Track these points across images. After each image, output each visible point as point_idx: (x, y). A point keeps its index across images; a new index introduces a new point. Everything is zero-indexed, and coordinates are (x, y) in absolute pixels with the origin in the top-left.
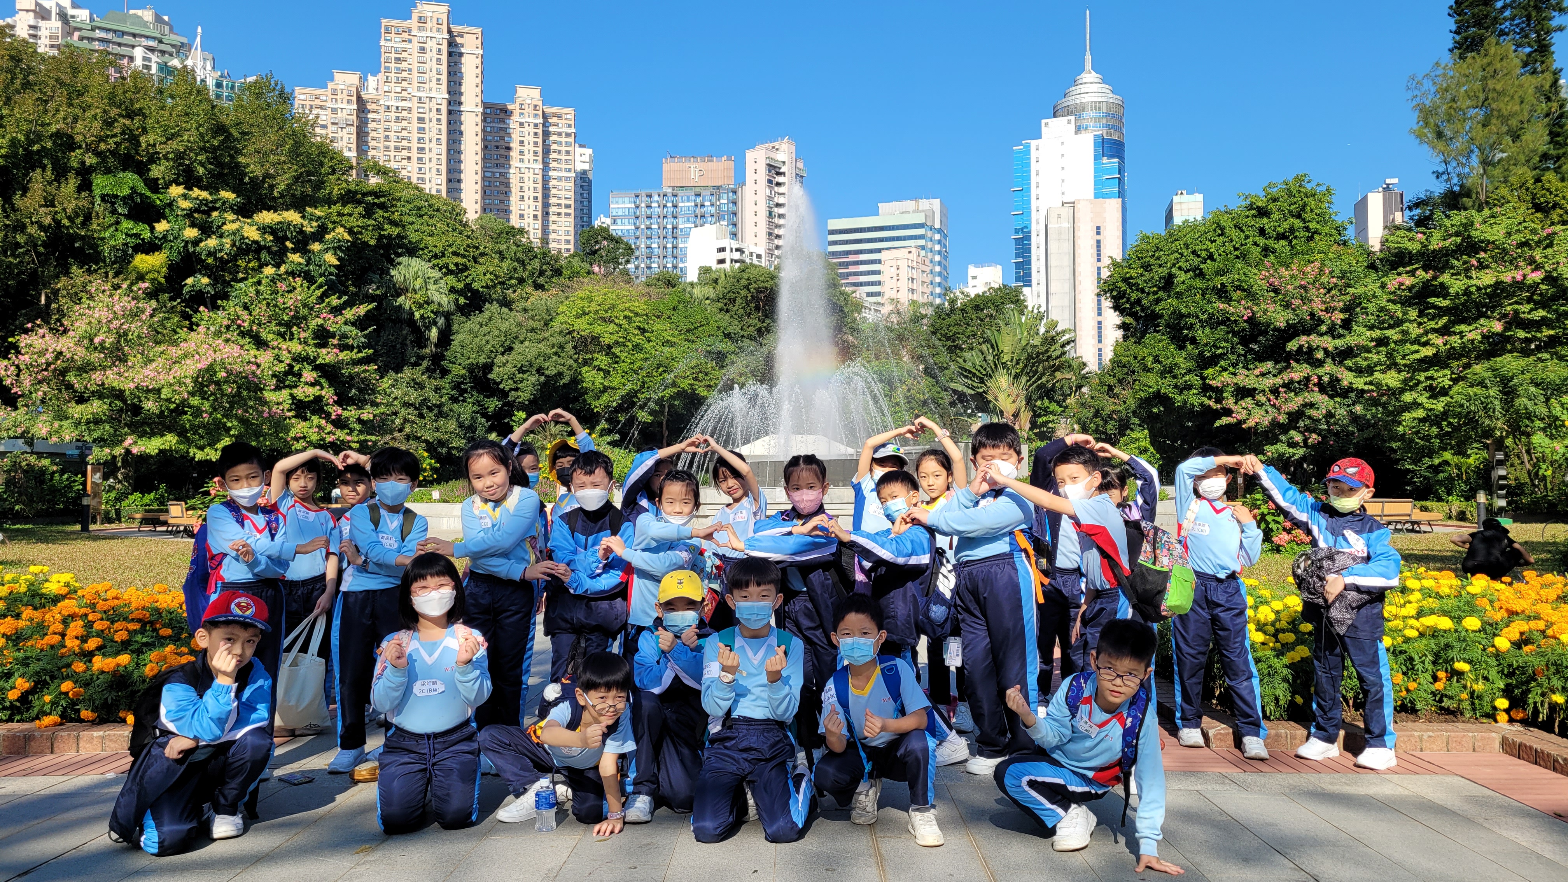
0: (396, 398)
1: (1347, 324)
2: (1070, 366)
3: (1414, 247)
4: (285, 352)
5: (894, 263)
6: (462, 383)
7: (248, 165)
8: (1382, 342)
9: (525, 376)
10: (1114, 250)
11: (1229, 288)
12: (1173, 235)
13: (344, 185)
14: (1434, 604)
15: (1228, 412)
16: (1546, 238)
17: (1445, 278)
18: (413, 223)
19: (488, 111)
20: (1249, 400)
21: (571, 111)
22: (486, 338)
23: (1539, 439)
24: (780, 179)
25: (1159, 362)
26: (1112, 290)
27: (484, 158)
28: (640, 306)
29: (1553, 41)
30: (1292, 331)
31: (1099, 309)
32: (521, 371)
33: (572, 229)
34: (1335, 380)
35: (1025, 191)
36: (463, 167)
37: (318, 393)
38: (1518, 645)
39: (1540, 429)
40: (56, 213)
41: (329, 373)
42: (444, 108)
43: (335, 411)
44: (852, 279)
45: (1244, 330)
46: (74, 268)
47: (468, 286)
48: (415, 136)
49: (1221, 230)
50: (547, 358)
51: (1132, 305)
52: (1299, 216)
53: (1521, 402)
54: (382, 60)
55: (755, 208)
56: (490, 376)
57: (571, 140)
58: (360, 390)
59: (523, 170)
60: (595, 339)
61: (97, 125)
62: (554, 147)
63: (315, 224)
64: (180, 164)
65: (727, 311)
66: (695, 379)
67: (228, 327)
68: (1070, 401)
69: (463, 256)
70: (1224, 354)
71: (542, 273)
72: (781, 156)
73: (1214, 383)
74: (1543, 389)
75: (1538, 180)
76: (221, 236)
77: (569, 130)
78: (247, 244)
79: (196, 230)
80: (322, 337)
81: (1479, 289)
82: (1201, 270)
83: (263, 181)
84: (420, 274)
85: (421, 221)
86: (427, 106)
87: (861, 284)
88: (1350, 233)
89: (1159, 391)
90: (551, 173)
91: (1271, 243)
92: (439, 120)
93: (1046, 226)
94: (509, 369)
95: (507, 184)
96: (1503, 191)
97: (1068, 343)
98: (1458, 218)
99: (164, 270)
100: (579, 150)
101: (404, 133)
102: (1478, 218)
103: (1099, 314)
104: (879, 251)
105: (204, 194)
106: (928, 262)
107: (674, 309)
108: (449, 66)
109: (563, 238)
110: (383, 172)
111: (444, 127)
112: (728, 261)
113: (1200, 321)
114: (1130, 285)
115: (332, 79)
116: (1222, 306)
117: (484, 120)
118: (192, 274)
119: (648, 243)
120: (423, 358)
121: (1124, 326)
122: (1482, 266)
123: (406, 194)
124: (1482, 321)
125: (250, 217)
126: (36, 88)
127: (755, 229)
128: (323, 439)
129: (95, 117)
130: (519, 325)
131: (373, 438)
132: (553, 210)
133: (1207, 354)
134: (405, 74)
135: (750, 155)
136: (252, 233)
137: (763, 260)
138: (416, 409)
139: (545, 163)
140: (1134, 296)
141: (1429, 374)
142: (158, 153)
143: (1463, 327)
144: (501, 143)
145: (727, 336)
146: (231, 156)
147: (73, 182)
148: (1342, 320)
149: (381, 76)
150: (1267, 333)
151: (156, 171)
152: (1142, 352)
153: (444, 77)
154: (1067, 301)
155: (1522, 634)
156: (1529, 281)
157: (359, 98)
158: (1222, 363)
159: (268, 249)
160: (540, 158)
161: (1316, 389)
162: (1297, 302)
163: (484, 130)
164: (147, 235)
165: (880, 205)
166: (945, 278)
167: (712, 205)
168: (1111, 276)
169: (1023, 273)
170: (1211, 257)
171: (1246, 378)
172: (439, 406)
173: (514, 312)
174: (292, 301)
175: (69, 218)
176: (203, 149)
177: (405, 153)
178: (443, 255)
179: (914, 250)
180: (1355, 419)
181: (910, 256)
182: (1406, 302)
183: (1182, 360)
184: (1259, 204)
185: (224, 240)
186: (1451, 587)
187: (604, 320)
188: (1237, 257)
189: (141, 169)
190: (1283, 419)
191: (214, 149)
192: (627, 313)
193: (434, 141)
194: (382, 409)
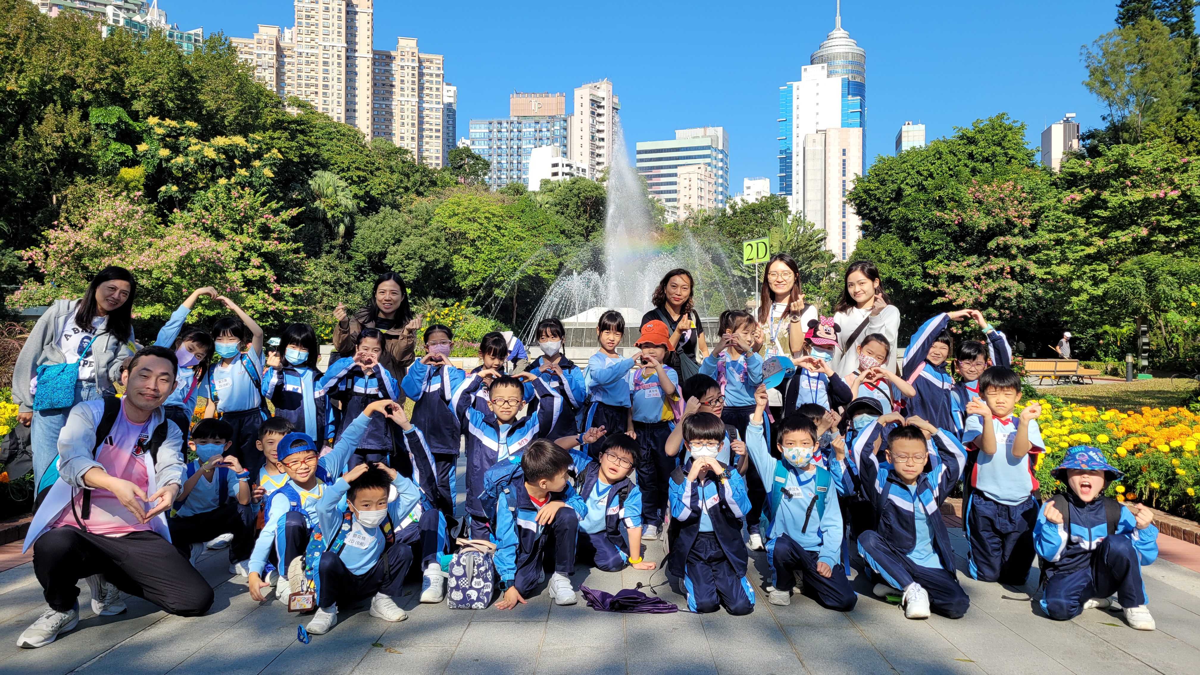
0: (316, 278)
1: (1033, 228)
2: (823, 257)
3: (1084, 171)
4: (238, 243)
5: (687, 176)
6: (363, 266)
7: (205, 101)
8: (1059, 242)
9: (411, 262)
10: (855, 168)
11: (945, 199)
12: (903, 159)
13: (274, 116)
14: (1080, 427)
15: (942, 294)
16: (1183, 166)
17: (1105, 195)
18: (325, 145)
19: (377, 57)
20: (958, 285)
21: (440, 57)
22: (382, 232)
23: (1173, 316)
24: (601, 111)
25: (891, 255)
26: (856, 199)
27: (374, 93)
28: (496, 209)
29: (1194, 13)
30: (991, 233)
31: (844, 213)
32: (408, 258)
33: (440, 148)
34: (1024, 269)
35: (788, 121)
36: (357, 99)
37: (263, 274)
38: (1132, 452)
39: (1174, 308)
40: (65, 137)
41: (270, 259)
42: (343, 54)
43: (275, 287)
44: (655, 188)
45: (955, 232)
46: (78, 179)
47: (367, 193)
48: (321, 76)
49: (939, 155)
50: (427, 248)
51: (871, 210)
52: (999, 145)
53: (1161, 287)
54: (296, 17)
55: (581, 133)
56: (385, 262)
57: (440, 79)
58: (293, 272)
59: (403, 103)
60: (463, 234)
61: (93, 70)
62: (427, 85)
63: (256, 146)
64: (155, 101)
65: (563, 213)
66: (538, 265)
67: (195, 224)
68: (823, 283)
69: (364, 171)
70: (941, 250)
71: (422, 184)
72: (601, 93)
73: (932, 272)
74: (1179, 279)
75: (1179, 119)
76: (187, 155)
77: (438, 72)
78: (207, 162)
79: (168, 150)
80: (265, 232)
81: (1131, 203)
82: (923, 185)
83: (216, 113)
84: (331, 183)
85: (331, 143)
86: (330, 53)
87: (662, 192)
88: (1038, 158)
89: (890, 277)
90: (424, 105)
91: (979, 165)
92: (339, 64)
93: (804, 148)
94: (398, 256)
95: (391, 114)
96: (1153, 127)
97: (822, 240)
98: (1117, 150)
99: (143, 180)
100: (446, 88)
101: (313, 73)
102: (1132, 150)
103: (844, 217)
104: (676, 167)
105: (174, 123)
106: (713, 176)
107: (523, 211)
108: (347, 22)
109: (434, 155)
110: (301, 105)
111: (343, 69)
112: (560, 174)
113: (922, 225)
114: (870, 196)
115: (257, 32)
116: (939, 214)
117: (374, 64)
118: (165, 183)
119: (499, 159)
120: (334, 247)
121: (864, 228)
122: (1134, 186)
123: (320, 122)
124: (1133, 227)
125: (209, 141)
126: (47, 41)
127: (581, 150)
128: (266, 309)
129: (91, 64)
130: (406, 223)
131: (303, 308)
132: (426, 133)
133: (928, 250)
134: (313, 28)
135: (578, 93)
136: (210, 153)
137: (587, 173)
138: (331, 286)
139: (420, 97)
140: (873, 204)
141: (1092, 267)
142: (138, 92)
143: (1118, 233)
144: (387, 82)
145: (563, 232)
146: (192, 94)
147: (76, 114)
148: (1031, 225)
149: (294, 29)
150: (973, 233)
151: (137, 105)
152: (878, 248)
153: (343, 31)
154: (819, 206)
155: (1135, 445)
156: (1169, 198)
157: (278, 46)
158: (939, 256)
159: (221, 165)
160: (416, 94)
161: (1009, 276)
162: (997, 211)
163: (373, 72)
164: (130, 153)
165: (677, 131)
166: (726, 188)
167: (548, 130)
168: (855, 188)
169: (786, 185)
170: (931, 175)
171: (956, 269)
172: (347, 284)
173: (402, 214)
174: (242, 205)
175: (75, 141)
176: (173, 89)
177: (313, 89)
178: (349, 169)
179: (702, 166)
180: (1038, 299)
181: (700, 171)
182: (1077, 213)
183: (908, 254)
184: (969, 135)
185: (189, 158)
186: (1091, 416)
187: (470, 220)
188: (952, 176)
189: (125, 104)
190: (983, 299)
191: (180, 89)
192: (487, 215)
193: (336, 79)
194: (310, 287)
